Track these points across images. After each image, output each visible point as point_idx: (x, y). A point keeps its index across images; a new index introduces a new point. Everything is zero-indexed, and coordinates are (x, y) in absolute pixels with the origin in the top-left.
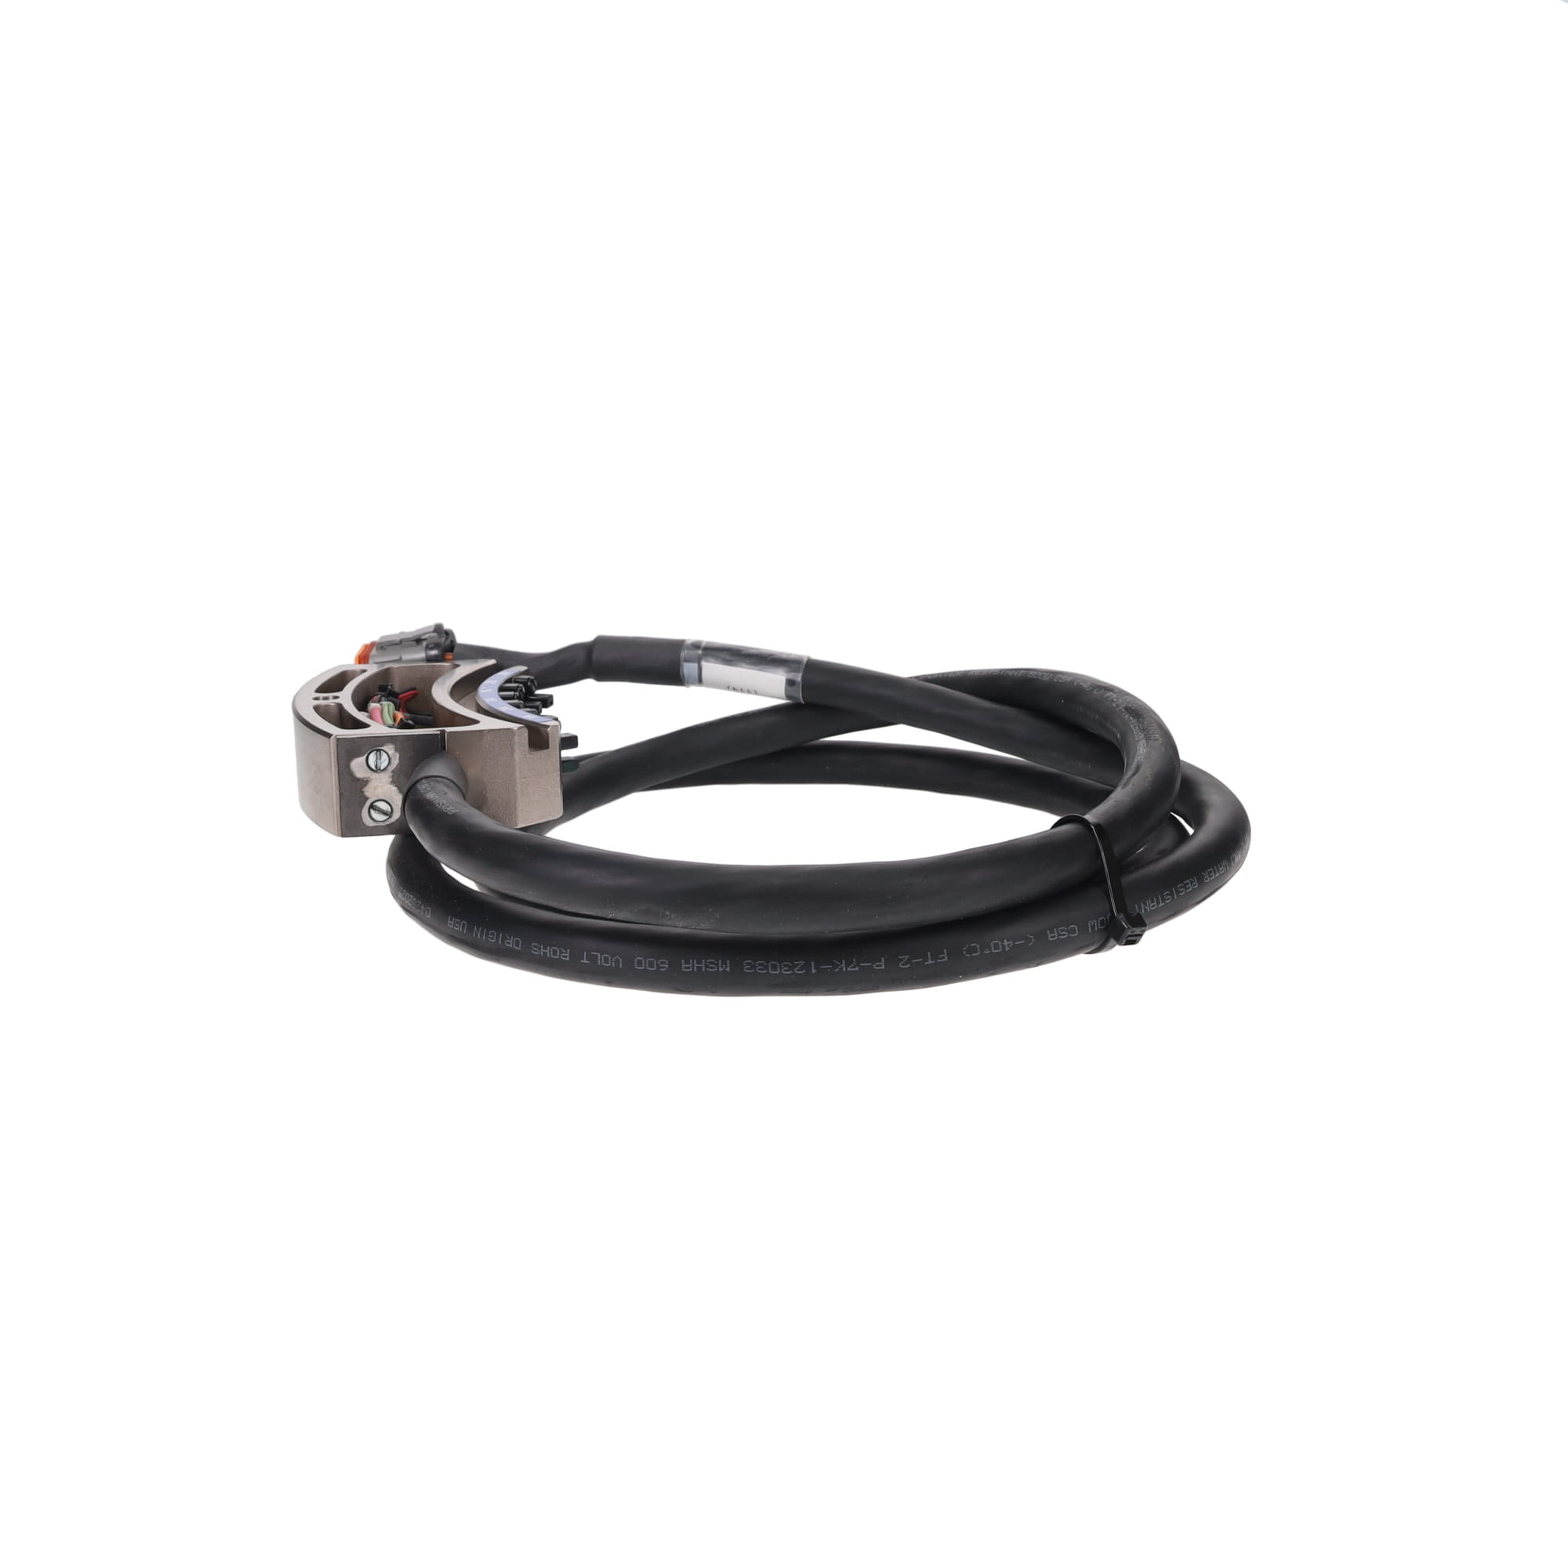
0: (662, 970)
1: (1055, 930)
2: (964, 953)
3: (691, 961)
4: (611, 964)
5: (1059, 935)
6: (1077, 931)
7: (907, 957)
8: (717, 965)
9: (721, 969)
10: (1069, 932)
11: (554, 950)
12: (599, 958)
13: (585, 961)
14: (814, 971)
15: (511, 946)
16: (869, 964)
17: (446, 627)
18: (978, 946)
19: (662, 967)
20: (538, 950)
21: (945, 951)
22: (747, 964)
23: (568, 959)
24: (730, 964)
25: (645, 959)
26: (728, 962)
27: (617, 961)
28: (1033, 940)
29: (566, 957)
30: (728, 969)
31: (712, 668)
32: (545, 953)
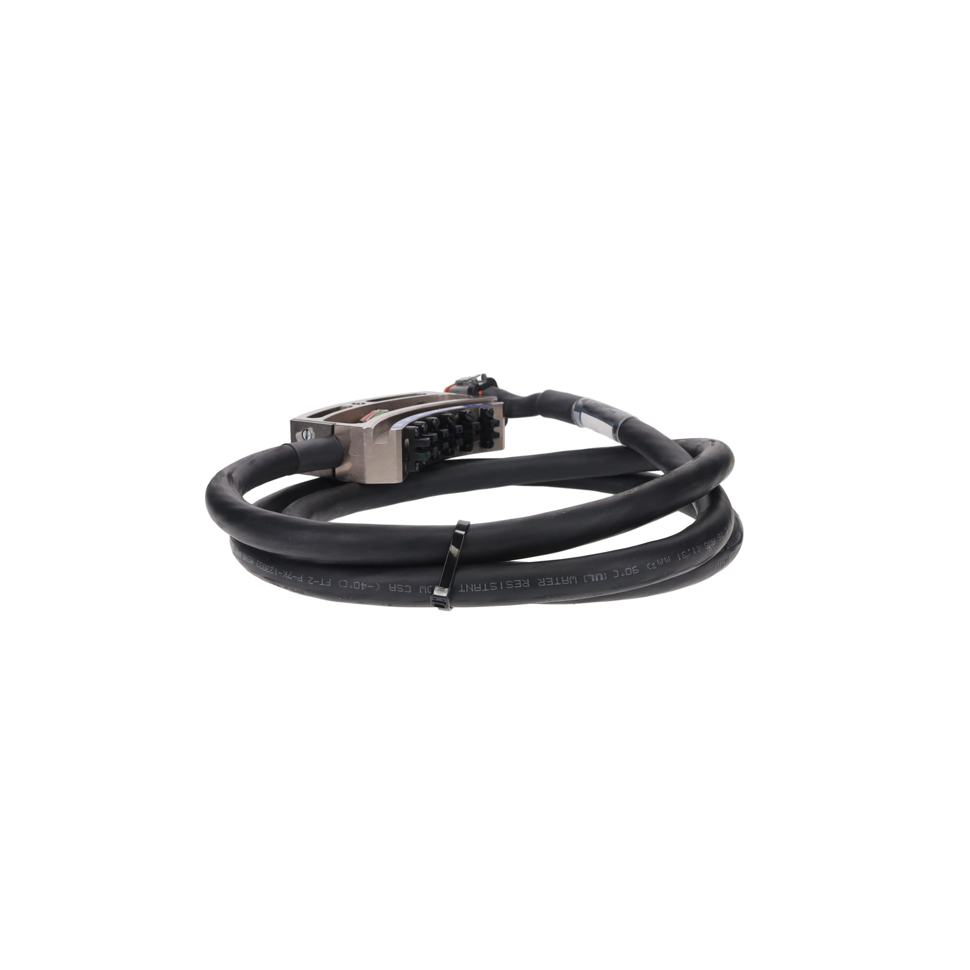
1: (395, 585)
2: (339, 584)
5: (397, 589)
6: (410, 590)
7: (312, 578)
10: (405, 589)
14: (276, 574)
16: (296, 577)
17: (488, 376)
18: (347, 582)
21: (330, 580)
28: (379, 588)
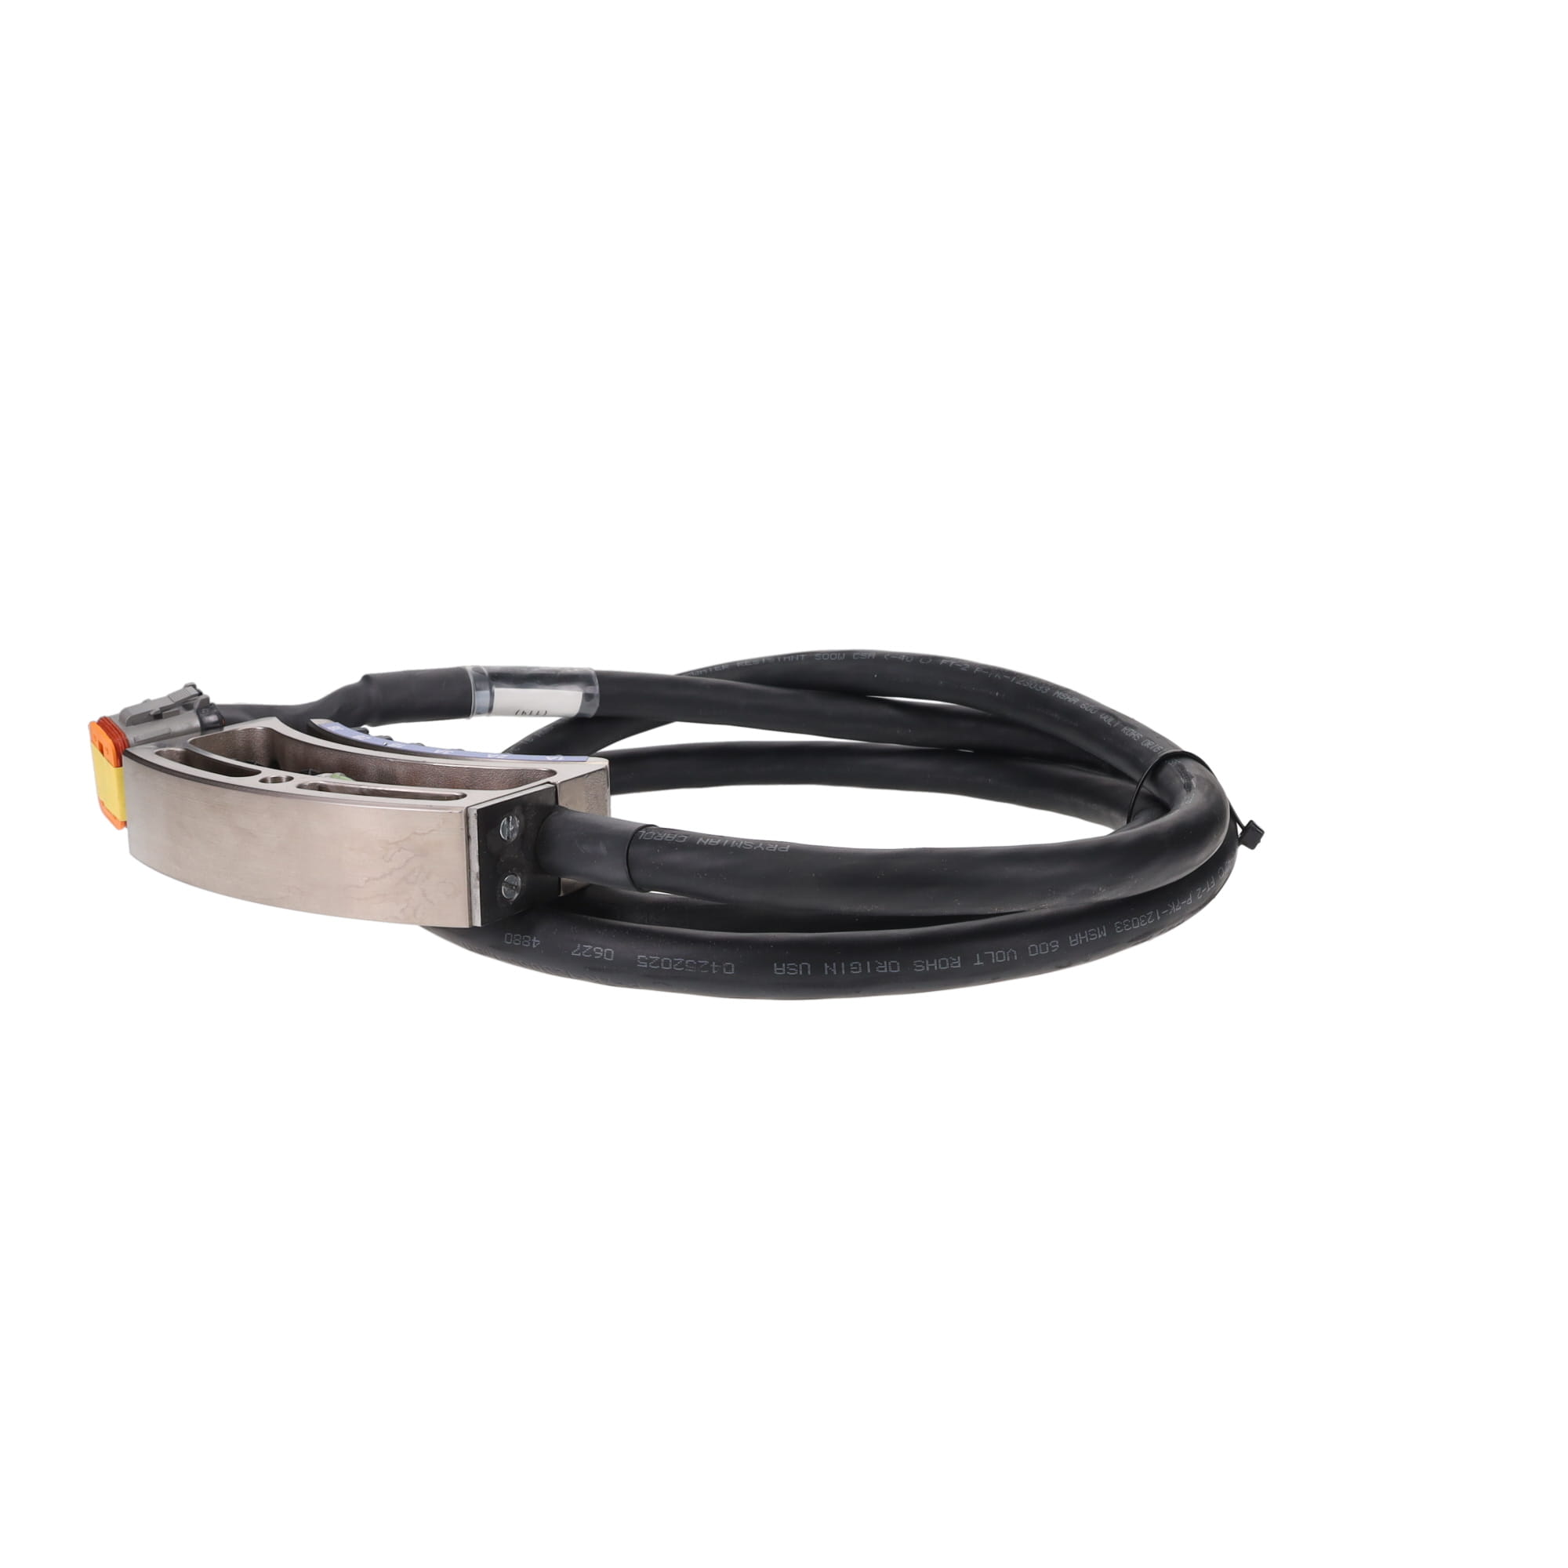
0: (1053, 951)
3: (1076, 936)
4: (1007, 958)
8: (1097, 933)
9: (1100, 936)
11: (942, 961)
12: (993, 956)
13: (978, 963)
15: (886, 971)
19: (1054, 948)
20: (922, 966)
22: (1118, 925)
23: (959, 966)
24: (1106, 928)
25: (1038, 945)
26: (1104, 928)
27: (1012, 954)
29: (957, 964)
30: (1105, 934)
31: (505, 694)
32: (932, 968)
